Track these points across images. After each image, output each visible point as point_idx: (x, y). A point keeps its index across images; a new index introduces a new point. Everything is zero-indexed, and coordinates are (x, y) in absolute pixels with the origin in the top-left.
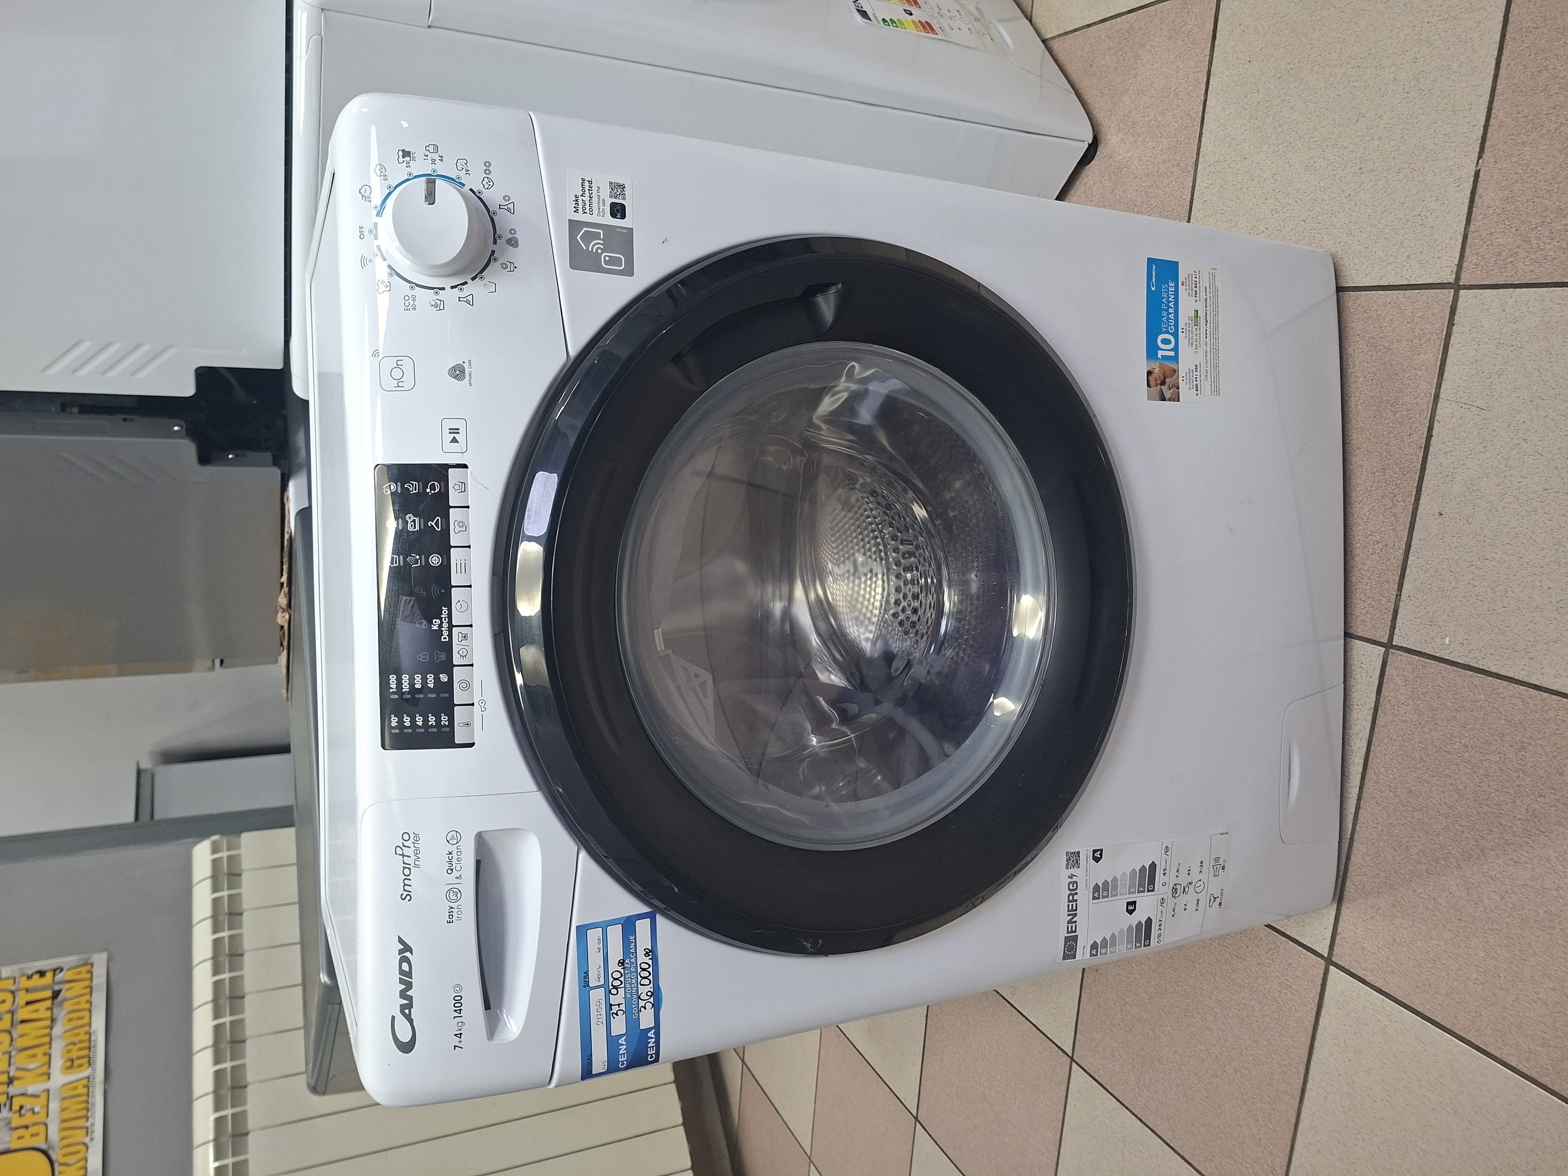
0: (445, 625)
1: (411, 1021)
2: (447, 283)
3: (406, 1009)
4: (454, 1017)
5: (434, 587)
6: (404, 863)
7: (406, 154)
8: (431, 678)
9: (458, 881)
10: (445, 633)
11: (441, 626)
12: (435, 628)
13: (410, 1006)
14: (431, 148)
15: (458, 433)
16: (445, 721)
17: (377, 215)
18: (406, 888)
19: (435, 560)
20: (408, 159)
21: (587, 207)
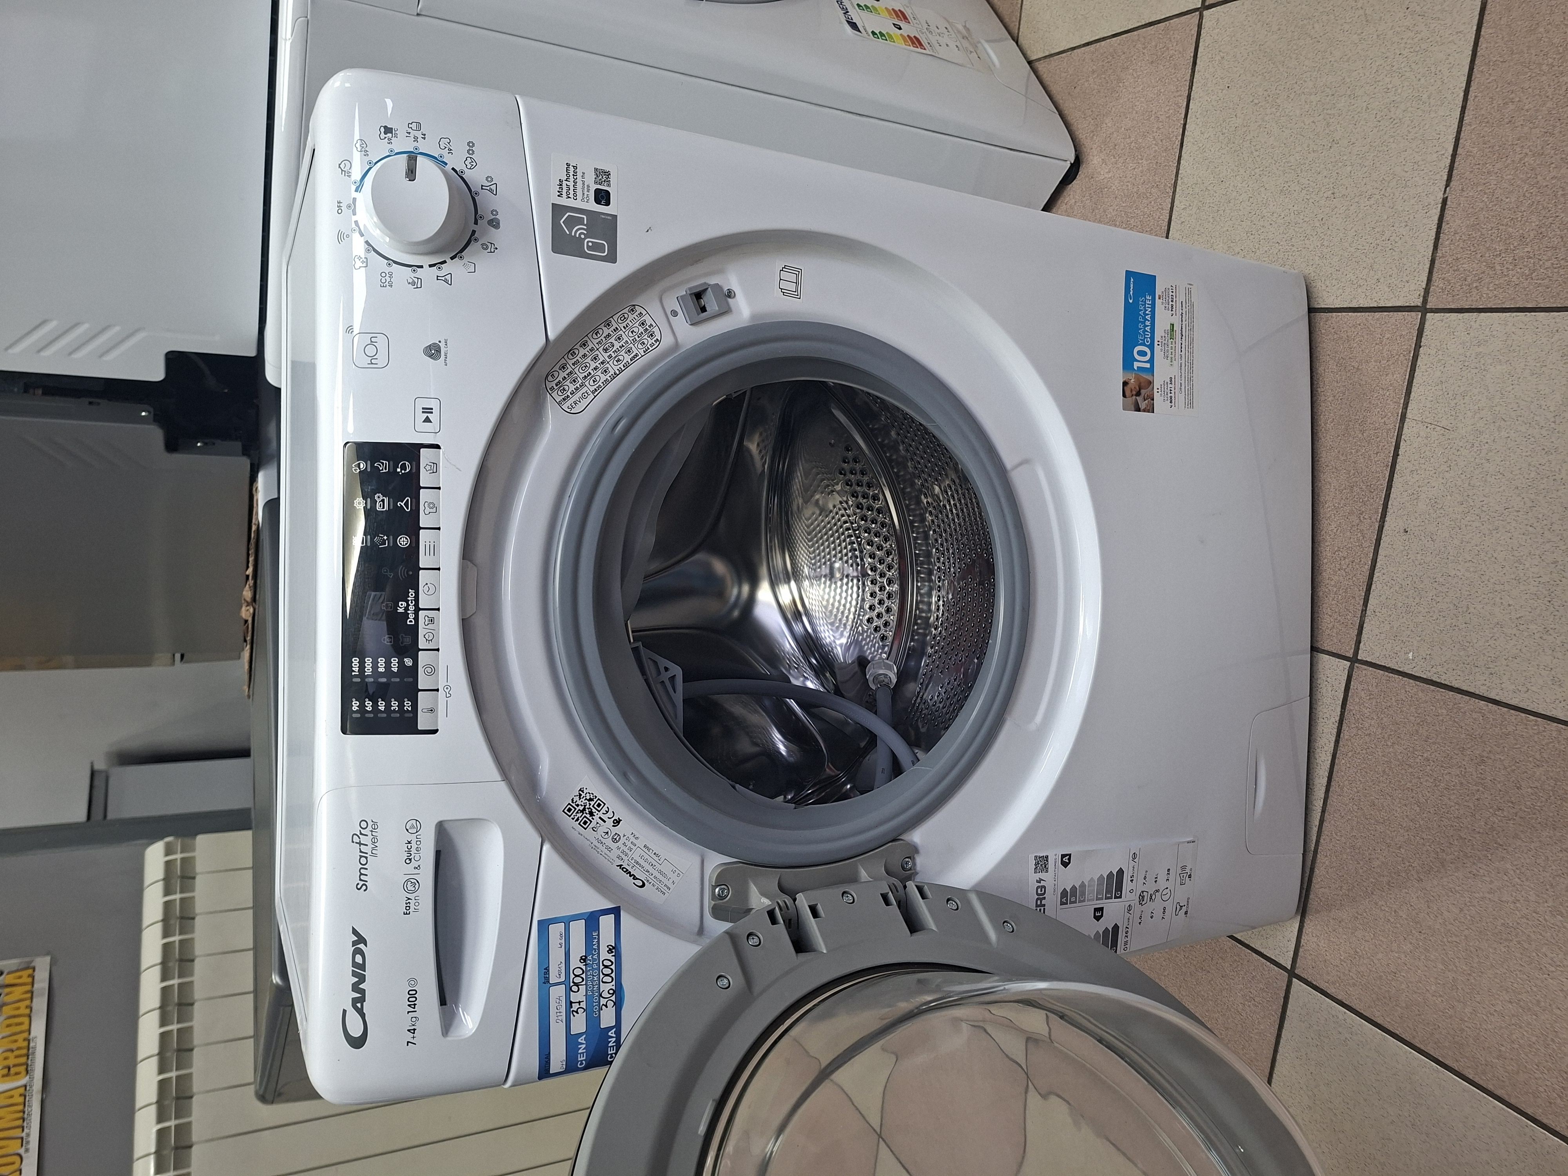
0: (412, 608)
1: (363, 1016)
2: (425, 261)
3: (358, 1003)
4: (408, 1012)
5: (402, 569)
6: (361, 852)
7: (388, 130)
8: (395, 661)
9: (416, 871)
10: (411, 616)
11: (407, 609)
12: (401, 610)
13: (362, 1000)
14: (414, 126)
15: (432, 413)
16: (409, 707)
17: (356, 191)
18: (362, 877)
19: (403, 541)
20: (389, 135)
21: (571, 192)
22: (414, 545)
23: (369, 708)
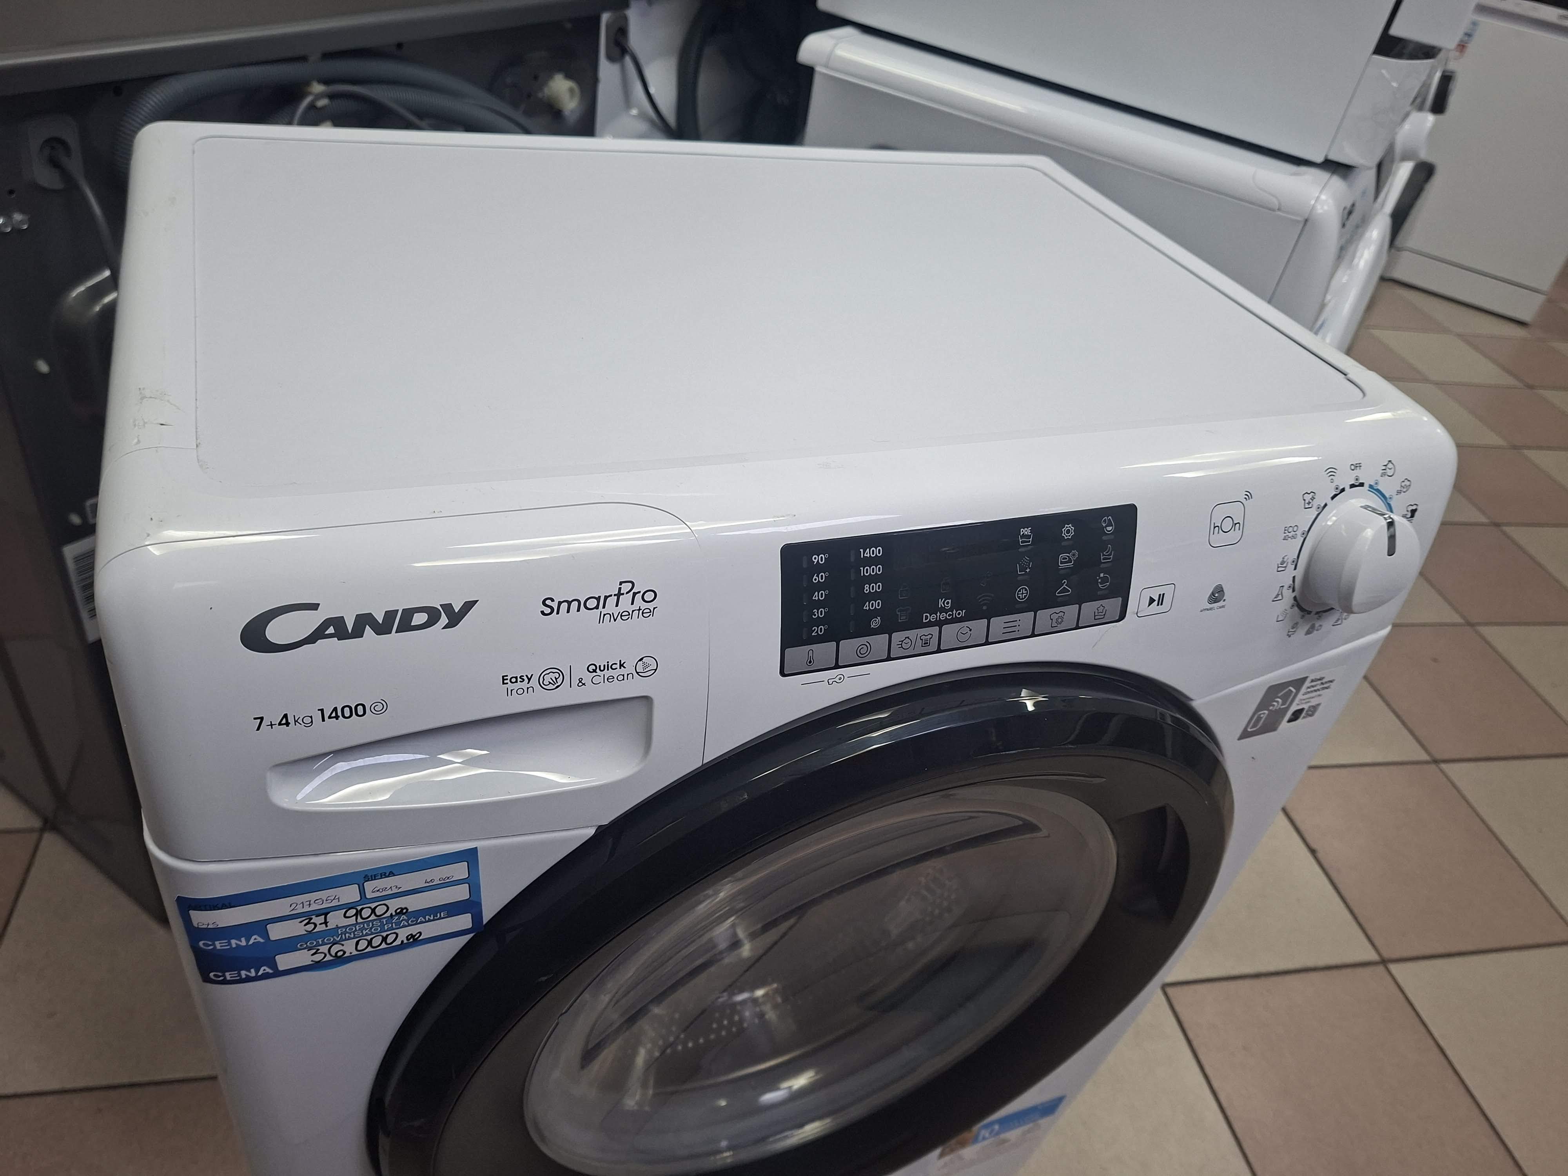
0: (943, 616)
1: (311, 639)
2: (1299, 573)
3: (335, 629)
4: (322, 710)
5: (989, 596)
6: (606, 598)
8: (877, 605)
9: (575, 681)
10: (932, 618)
11: (943, 610)
12: (941, 603)
13: (342, 633)
15: (1158, 605)
16: (817, 632)
18: (565, 605)
19: (1023, 594)
22: (1017, 606)
23: (816, 579)
